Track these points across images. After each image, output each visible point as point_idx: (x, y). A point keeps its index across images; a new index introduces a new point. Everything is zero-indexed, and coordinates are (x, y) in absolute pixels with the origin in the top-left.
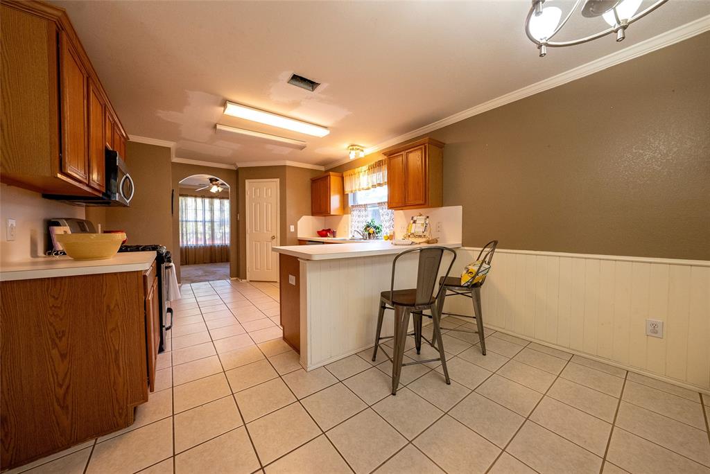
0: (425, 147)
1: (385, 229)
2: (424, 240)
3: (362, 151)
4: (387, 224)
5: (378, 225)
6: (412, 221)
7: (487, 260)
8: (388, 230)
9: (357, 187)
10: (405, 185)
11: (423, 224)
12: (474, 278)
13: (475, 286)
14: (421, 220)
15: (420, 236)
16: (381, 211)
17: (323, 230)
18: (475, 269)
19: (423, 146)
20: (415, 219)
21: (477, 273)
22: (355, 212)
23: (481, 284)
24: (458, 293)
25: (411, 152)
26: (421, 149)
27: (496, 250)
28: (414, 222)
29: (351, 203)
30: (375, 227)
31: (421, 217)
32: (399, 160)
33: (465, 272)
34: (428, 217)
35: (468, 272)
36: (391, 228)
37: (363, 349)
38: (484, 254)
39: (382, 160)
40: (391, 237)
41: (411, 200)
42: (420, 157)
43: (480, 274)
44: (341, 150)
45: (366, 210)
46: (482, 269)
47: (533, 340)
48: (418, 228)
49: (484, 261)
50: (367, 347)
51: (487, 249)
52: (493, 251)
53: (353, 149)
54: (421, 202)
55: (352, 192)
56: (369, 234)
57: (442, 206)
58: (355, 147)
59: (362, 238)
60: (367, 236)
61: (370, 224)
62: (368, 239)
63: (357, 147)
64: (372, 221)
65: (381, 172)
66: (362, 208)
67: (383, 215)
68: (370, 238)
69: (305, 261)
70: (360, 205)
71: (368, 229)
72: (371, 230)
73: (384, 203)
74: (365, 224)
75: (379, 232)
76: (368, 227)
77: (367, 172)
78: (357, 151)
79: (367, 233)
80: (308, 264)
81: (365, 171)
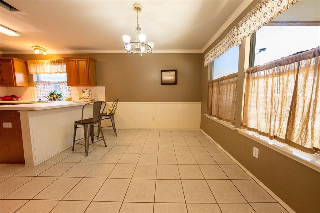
0: (88, 60)
1: (65, 95)
2: (89, 100)
3: (45, 51)
4: (66, 93)
5: (59, 93)
6: (82, 92)
7: (115, 106)
8: (67, 96)
9: (42, 71)
10: (77, 74)
11: (88, 93)
12: (111, 112)
13: (112, 115)
14: (87, 92)
15: (87, 98)
16: (61, 86)
17: (6, 96)
18: (112, 109)
19: (87, 60)
20: (84, 91)
21: (112, 110)
22: (40, 85)
23: (114, 114)
24: (106, 119)
25: (80, 61)
26: (86, 61)
27: (118, 102)
28: (84, 92)
29: (35, 80)
30: (57, 94)
31: (87, 90)
32: (73, 63)
33: (108, 110)
34: (90, 90)
35: (109, 110)
36: (69, 95)
37: (66, 149)
38: (114, 104)
39: (61, 60)
40: (69, 99)
41: (81, 82)
42: (86, 64)
43: (114, 110)
44: (27, 46)
45: (49, 85)
46: (114, 109)
47: (130, 129)
48: (86, 95)
49: (114, 106)
50: (68, 148)
51: (115, 103)
52: (117, 103)
53: (37, 49)
54: (87, 84)
55: (36, 73)
56: (54, 98)
57: (96, 86)
58: (38, 48)
59: (48, 100)
60: (52, 99)
61: (54, 93)
62: (53, 100)
63: (40, 48)
64: (55, 91)
65: (61, 66)
66: (46, 84)
67: (62, 88)
68: (54, 100)
69: (26, 112)
70: (44, 82)
71: (52, 95)
72: (55, 96)
73: (63, 82)
74: (50, 93)
75: (60, 97)
76: (52, 94)
77: (49, 64)
78: (41, 50)
79: (52, 98)
80: (29, 113)
81: (48, 63)
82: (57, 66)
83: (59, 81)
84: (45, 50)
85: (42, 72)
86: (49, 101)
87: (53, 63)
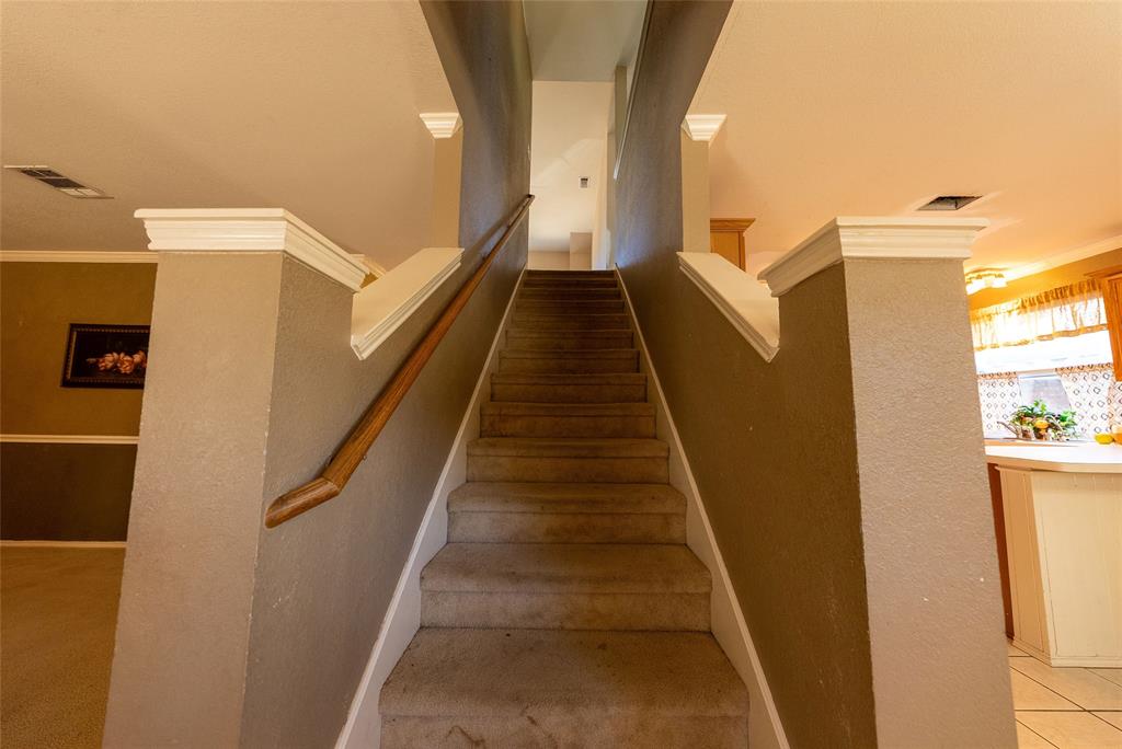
1: (1088, 420)
3: (1000, 276)
4: (1097, 411)
5: (1058, 413)
8: (1103, 424)
9: (987, 341)
16: (1065, 383)
30: (1051, 416)
40: (1117, 438)
45: (1011, 383)
56: (1037, 430)
58: (982, 273)
59: (1015, 436)
60: (1032, 433)
61: (1032, 410)
62: (1034, 438)
63: (987, 272)
64: (1037, 404)
65: (1068, 307)
66: (1000, 380)
67: (1077, 392)
68: (1040, 437)
69: (1023, 473)
70: (992, 375)
71: (1029, 419)
72: (1041, 423)
73: (1081, 368)
74: (1016, 410)
75: (1067, 426)
76: (1026, 415)
77: (1015, 312)
78: (987, 278)
79: (1030, 428)
80: (1035, 478)
81: (1010, 312)
82: (1048, 311)
83: (1059, 366)
84: (1001, 272)
85: (989, 343)
86: (1018, 438)
87: (1032, 304)
